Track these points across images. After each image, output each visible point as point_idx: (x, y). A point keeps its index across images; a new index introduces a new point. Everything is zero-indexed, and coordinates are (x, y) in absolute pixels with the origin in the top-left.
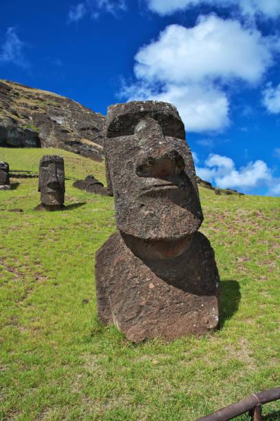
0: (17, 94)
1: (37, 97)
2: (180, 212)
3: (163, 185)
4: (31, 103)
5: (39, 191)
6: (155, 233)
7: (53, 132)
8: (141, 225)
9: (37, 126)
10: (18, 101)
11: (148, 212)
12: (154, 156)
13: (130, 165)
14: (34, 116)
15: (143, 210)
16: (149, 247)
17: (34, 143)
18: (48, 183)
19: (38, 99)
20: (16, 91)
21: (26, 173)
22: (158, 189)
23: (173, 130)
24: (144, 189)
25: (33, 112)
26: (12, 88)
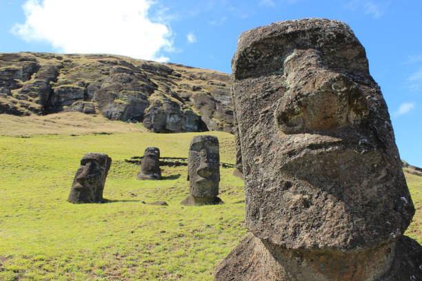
0: (179, 76)
1: (199, 76)
2: (364, 198)
3: (326, 145)
4: (193, 84)
5: (188, 179)
6: (311, 237)
7: (217, 114)
8: (285, 222)
9: (199, 108)
10: (179, 83)
11: (298, 197)
12: (305, 91)
13: (268, 116)
14: (196, 98)
15: (288, 194)
16: (304, 264)
17: (196, 128)
18: (197, 170)
19: (200, 78)
20: (178, 72)
21: (180, 161)
22: (315, 152)
23: (345, 59)
24: (291, 154)
25: (194, 93)
26: (173, 70)
